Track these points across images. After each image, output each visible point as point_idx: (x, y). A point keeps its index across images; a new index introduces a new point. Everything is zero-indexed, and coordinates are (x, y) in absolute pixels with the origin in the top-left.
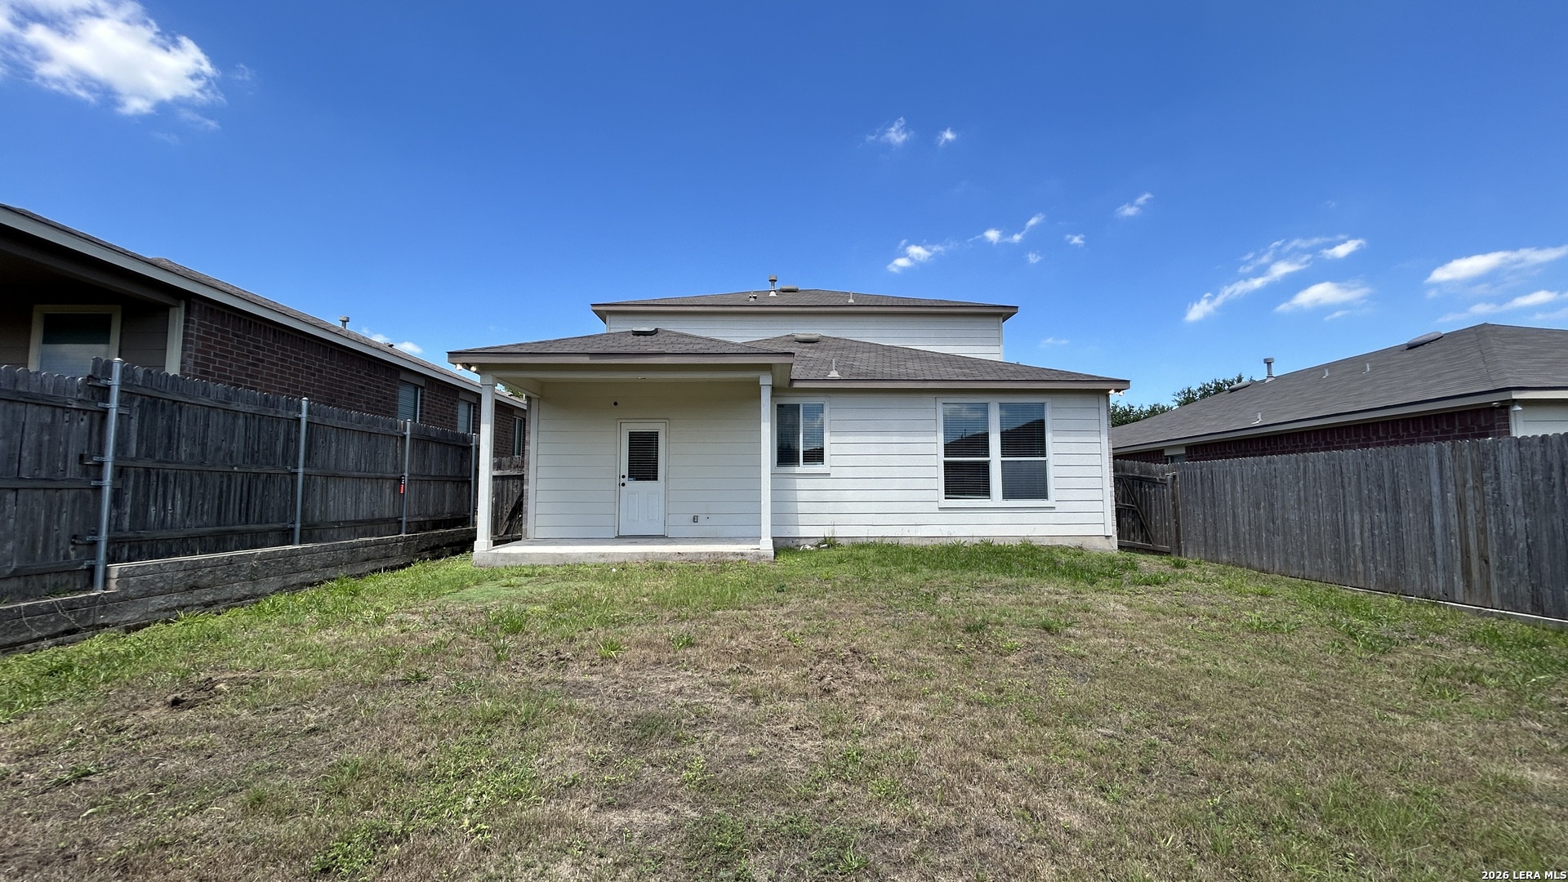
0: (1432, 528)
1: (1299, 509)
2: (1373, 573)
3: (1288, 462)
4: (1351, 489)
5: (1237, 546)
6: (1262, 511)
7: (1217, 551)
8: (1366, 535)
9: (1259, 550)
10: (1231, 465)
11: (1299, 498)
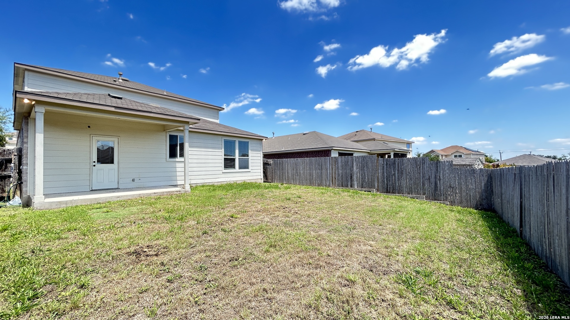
0: (327, 173)
1: (303, 170)
2: (317, 183)
3: (301, 160)
4: (314, 166)
5: (288, 179)
6: (295, 171)
7: (283, 181)
8: (316, 175)
9: (293, 180)
10: (287, 160)
11: (303, 168)
